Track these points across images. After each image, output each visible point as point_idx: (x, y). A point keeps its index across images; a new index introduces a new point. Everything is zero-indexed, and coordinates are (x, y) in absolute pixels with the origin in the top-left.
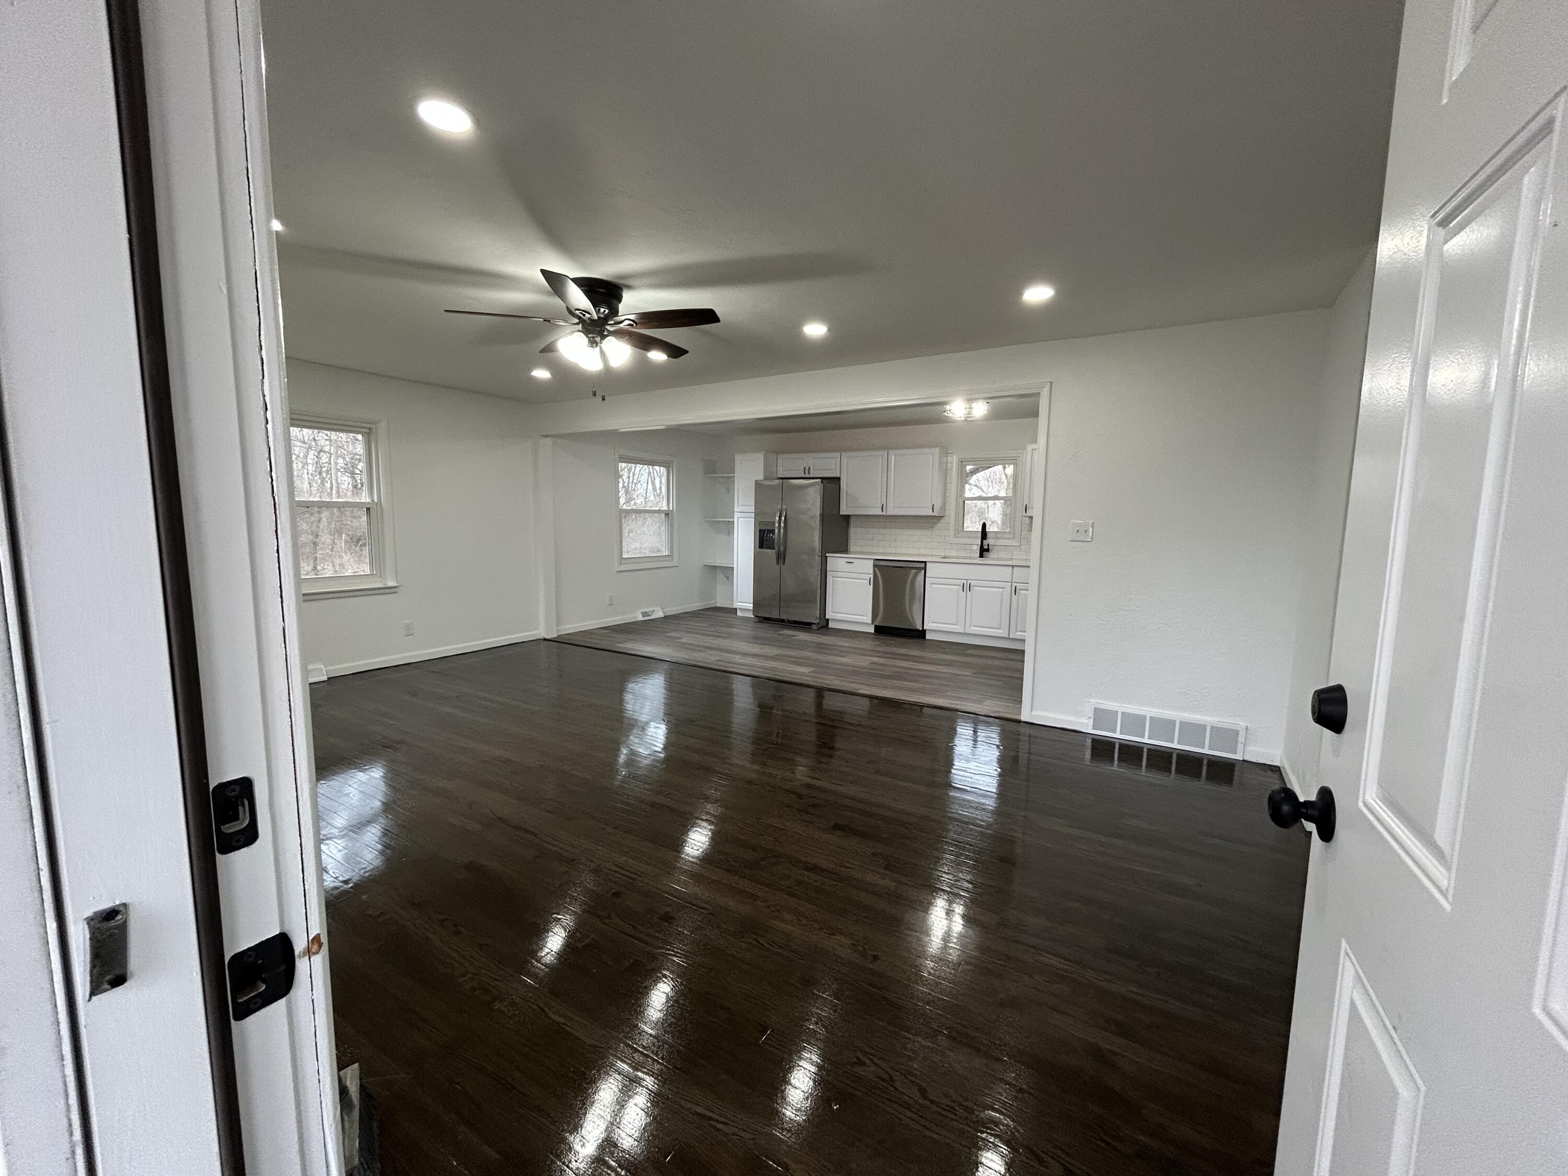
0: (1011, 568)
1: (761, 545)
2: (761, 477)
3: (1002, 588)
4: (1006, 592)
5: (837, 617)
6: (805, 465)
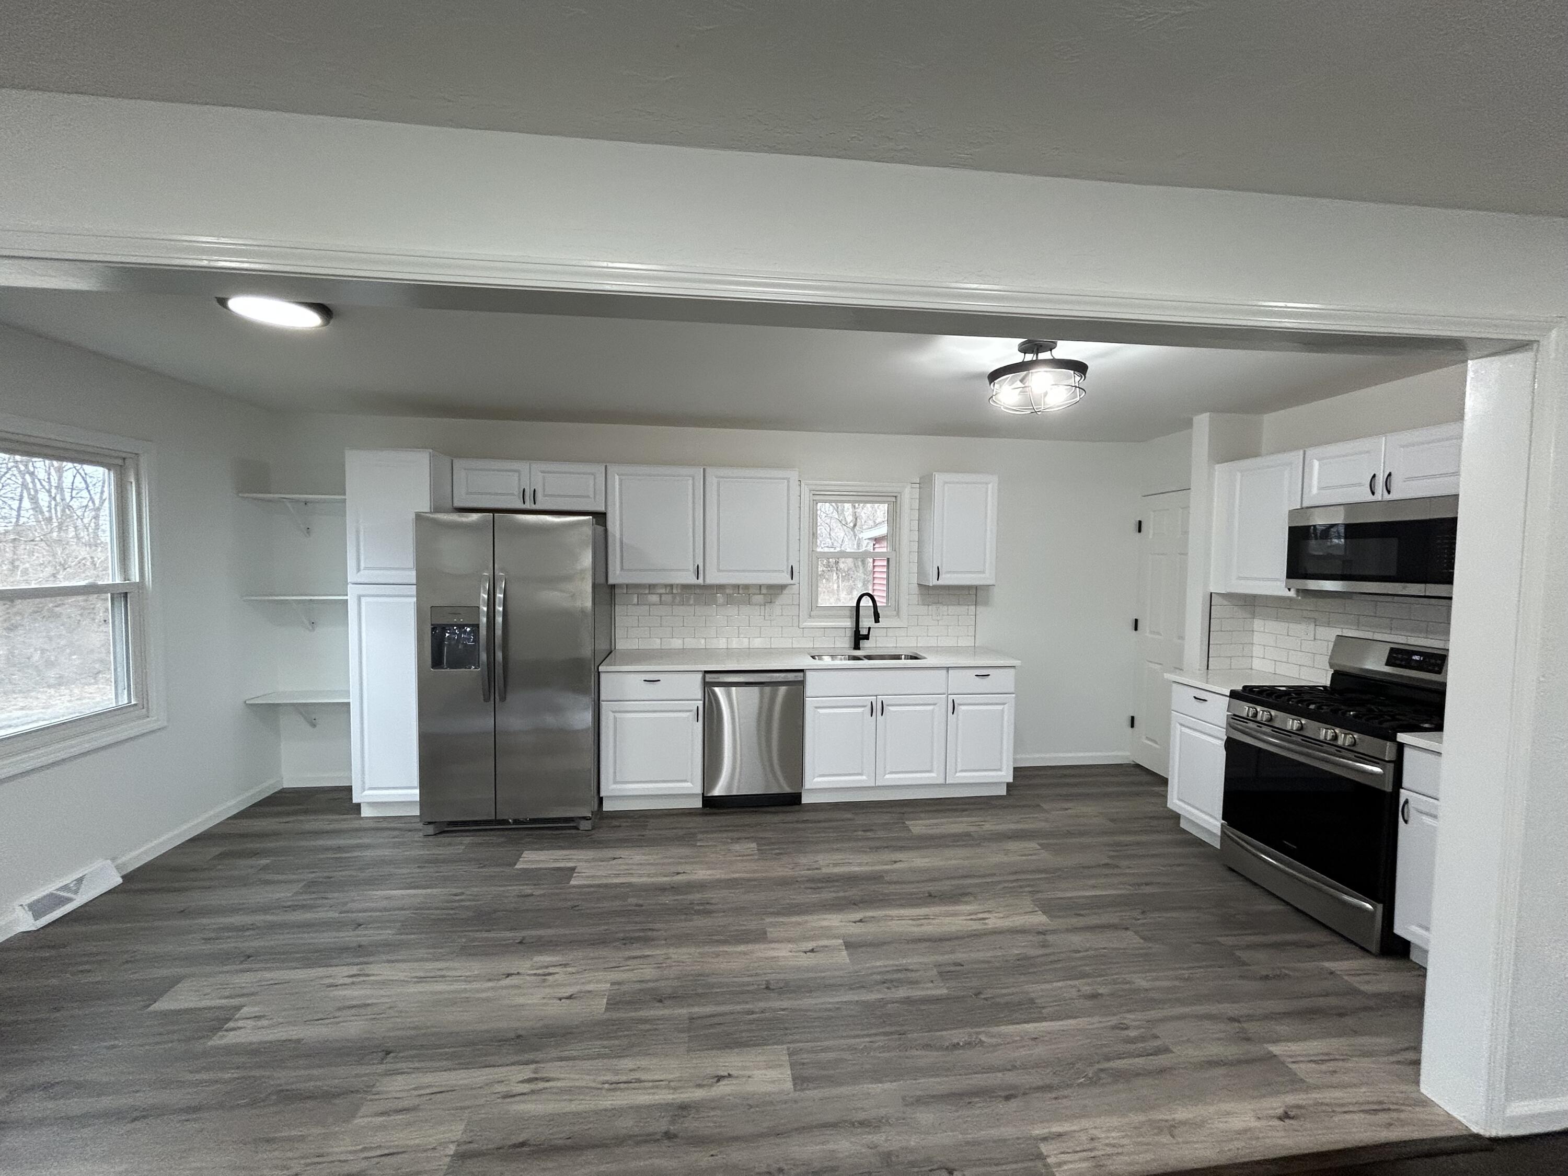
0: (944, 672)
1: (437, 662)
2: (424, 506)
3: (935, 704)
4: (940, 711)
5: (629, 790)
6: (525, 484)
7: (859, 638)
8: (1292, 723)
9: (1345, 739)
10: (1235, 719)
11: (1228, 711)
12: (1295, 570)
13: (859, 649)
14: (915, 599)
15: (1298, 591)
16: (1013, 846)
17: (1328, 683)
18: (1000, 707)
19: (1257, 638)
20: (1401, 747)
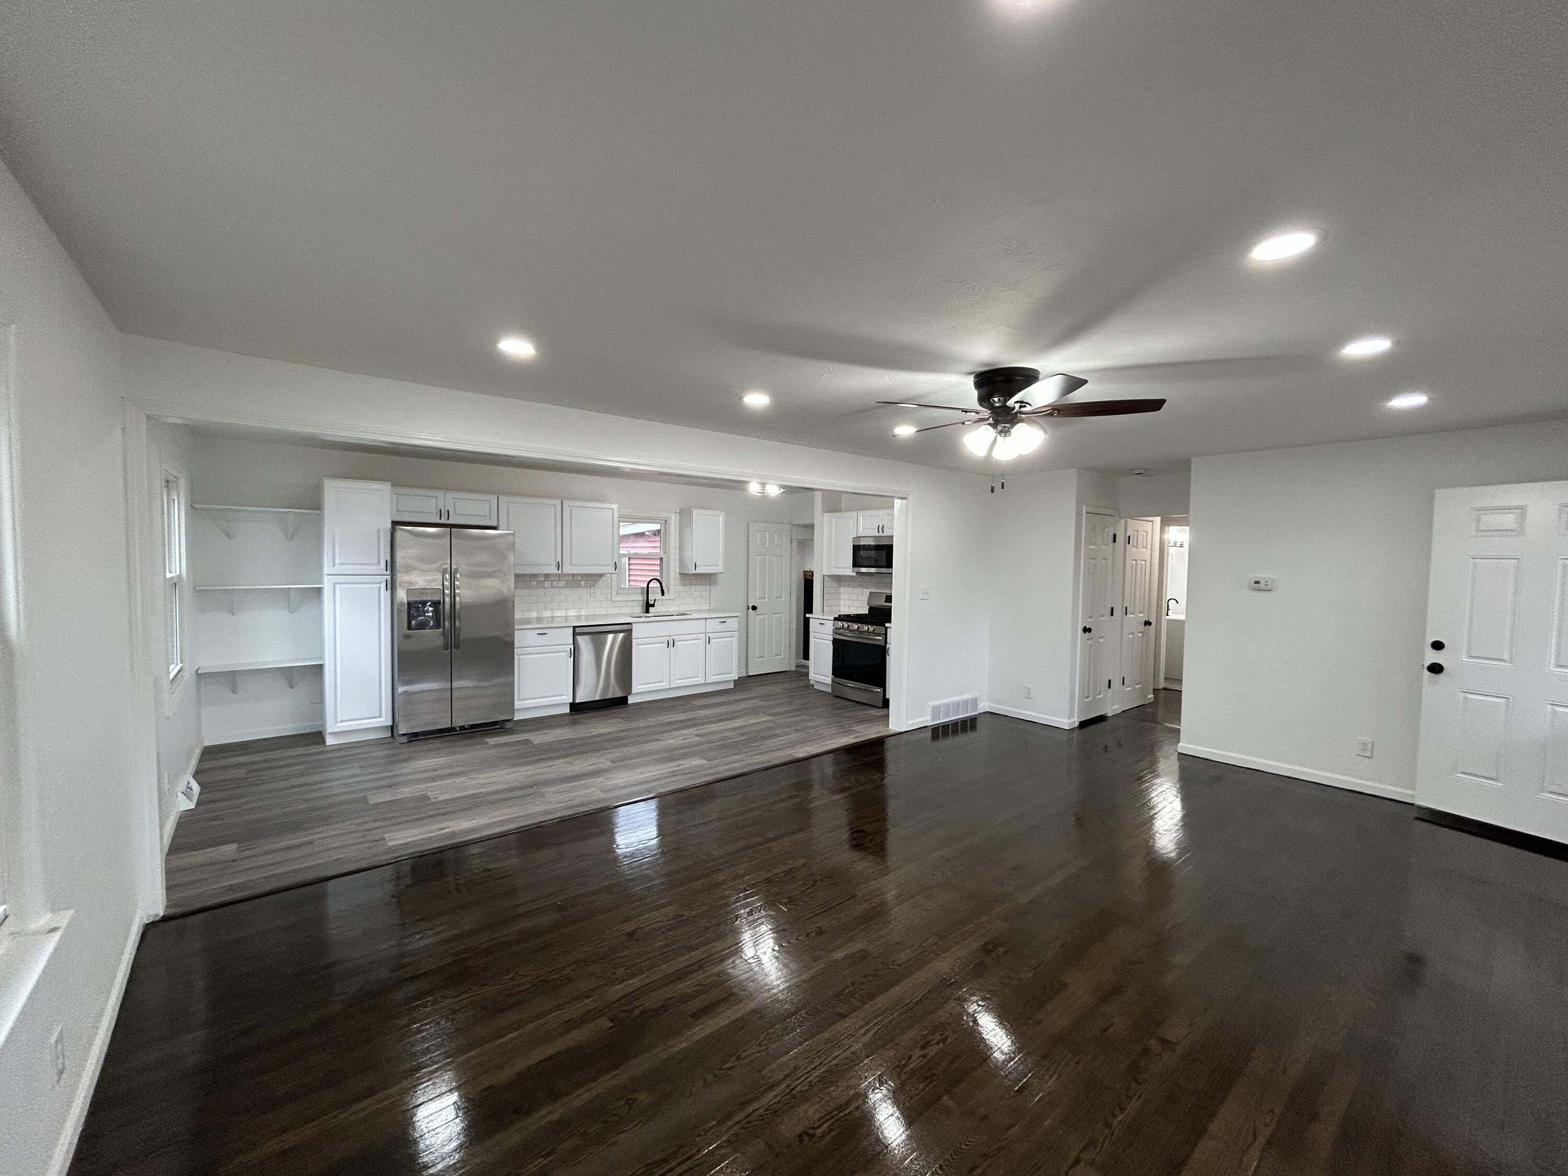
0: (701, 621)
3: (699, 639)
4: (702, 642)
5: (528, 704)
6: (441, 506)
7: (648, 606)
8: (855, 626)
9: (871, 629)
10: (836, 630)
11: (833, 626)
12: (856, 564)
13: (649, 613)
14: (678, 582)
15: (857, 573)
16: (747, 702)
17: (867, 612)
18: (731, 639)
19: (842, 596)
20: (886, 628)
